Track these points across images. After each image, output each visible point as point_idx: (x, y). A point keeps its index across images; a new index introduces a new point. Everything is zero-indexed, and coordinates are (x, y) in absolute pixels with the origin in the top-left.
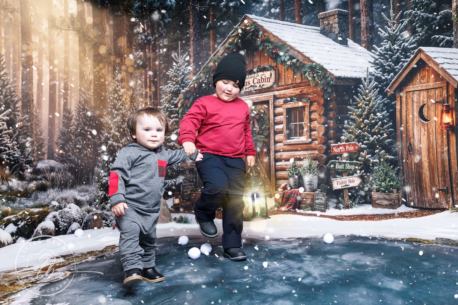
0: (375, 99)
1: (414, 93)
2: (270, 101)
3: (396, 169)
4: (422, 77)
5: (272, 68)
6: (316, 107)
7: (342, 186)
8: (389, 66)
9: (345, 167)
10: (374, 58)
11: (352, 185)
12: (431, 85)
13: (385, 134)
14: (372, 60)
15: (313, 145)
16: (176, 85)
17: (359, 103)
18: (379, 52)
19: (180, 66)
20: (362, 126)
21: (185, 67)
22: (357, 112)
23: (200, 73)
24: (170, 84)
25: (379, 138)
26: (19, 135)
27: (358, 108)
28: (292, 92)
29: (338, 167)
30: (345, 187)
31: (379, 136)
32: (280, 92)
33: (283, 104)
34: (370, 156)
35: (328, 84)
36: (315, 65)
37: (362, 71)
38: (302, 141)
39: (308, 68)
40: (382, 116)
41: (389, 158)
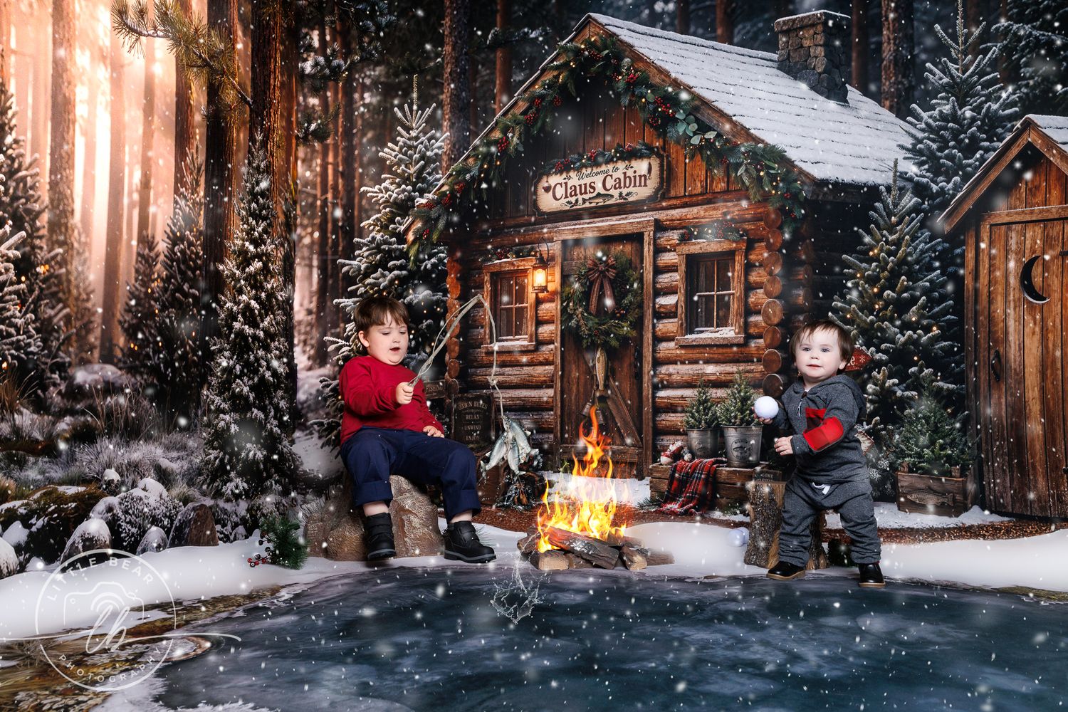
0: (913, 241)
1: (1010, 229)
2: (646, 234)
3: (960, 416)
4: (1030, 190)
5: (652, 151)
6: (763, 255)
8: (951, 158)
10: (913, 136)
12: (1054, 210)
13: (935, 328)
14: (908, 142)
15: (753, 349)
16: (403, 186)
17: (871, 249)
18: (927, 124)
20: (877, 307)
21: (429, 140)
22: (867, 270)
23: (468, 157)
24: (388, 181)
25: (920, 336)
26: (39, 298)
27: (870, 261)
28: (702, 214)
31: (919, 331)
32: (671, 212)
33: (678, 245)
34: (896, 381)
35: (795, 196)
36: (764, 150)
37: (883, 169)
38: (724, 339)
39: (743, 154)
40: (928, 284)
41: (942, 388)
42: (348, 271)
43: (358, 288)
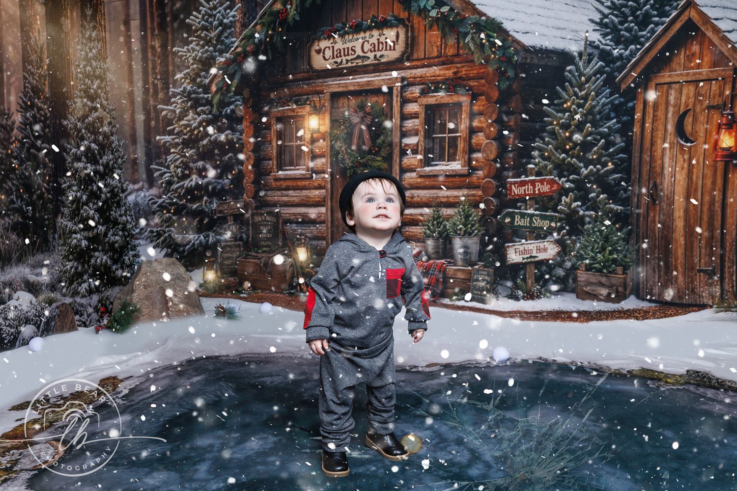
0: (597, 96)
1: (670, 88)
2: (395, 88)
3: (625, 230)
4: (688, 56)
5: (400, 22)
6: (483, 106)
7: (524, 259)
8: (629, 30)
9: (531, 222)
10: (600, 12)
11: (541, 256)
12: (704, 73)
13: (610, 164)
14: (597, 17)
15: (474, 179)
16: (206, 47)
17: (565, 102)
18: (612, 2)
19: (215, 8)
20: (568, 147)
21: (225, 9)
22: (561, 118)
23: (256, 24)
24: (194, 43)
25: (598, 170)
27: (564, 111)
28: (438, 72)
29: (519, 221)
30: (529, 260)
31: (599, 166)
32: (414, 71)
33: (419, 97)
34: (579, 203)
35: (509, 60)
36: (486, 22)
37: (577, 38)
38: (453, 170)
39: (470, 25)
40: (606, 130)
41: (613, 209)
42: (167, 115)
43: (175, 128)
